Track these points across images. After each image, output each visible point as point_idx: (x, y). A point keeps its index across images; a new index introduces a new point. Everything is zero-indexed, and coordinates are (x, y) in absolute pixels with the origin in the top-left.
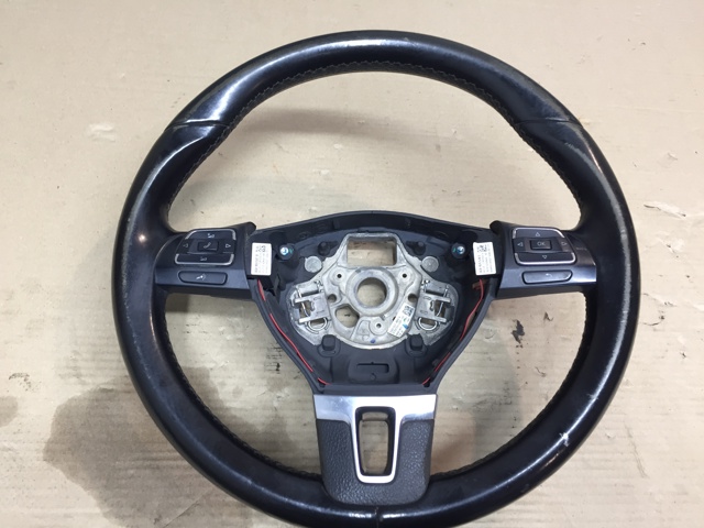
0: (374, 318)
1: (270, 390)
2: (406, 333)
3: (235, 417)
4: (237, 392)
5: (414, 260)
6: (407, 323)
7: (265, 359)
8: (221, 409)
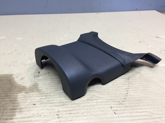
1: (35, 78)
3: (19, 85)
4: (22, 79)
7: (35, 71)
8: (14, 83)
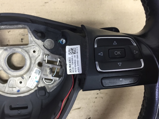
0: (18, 78)
2: (37, 86)
5: (40, 42)
6: (38, 79)
